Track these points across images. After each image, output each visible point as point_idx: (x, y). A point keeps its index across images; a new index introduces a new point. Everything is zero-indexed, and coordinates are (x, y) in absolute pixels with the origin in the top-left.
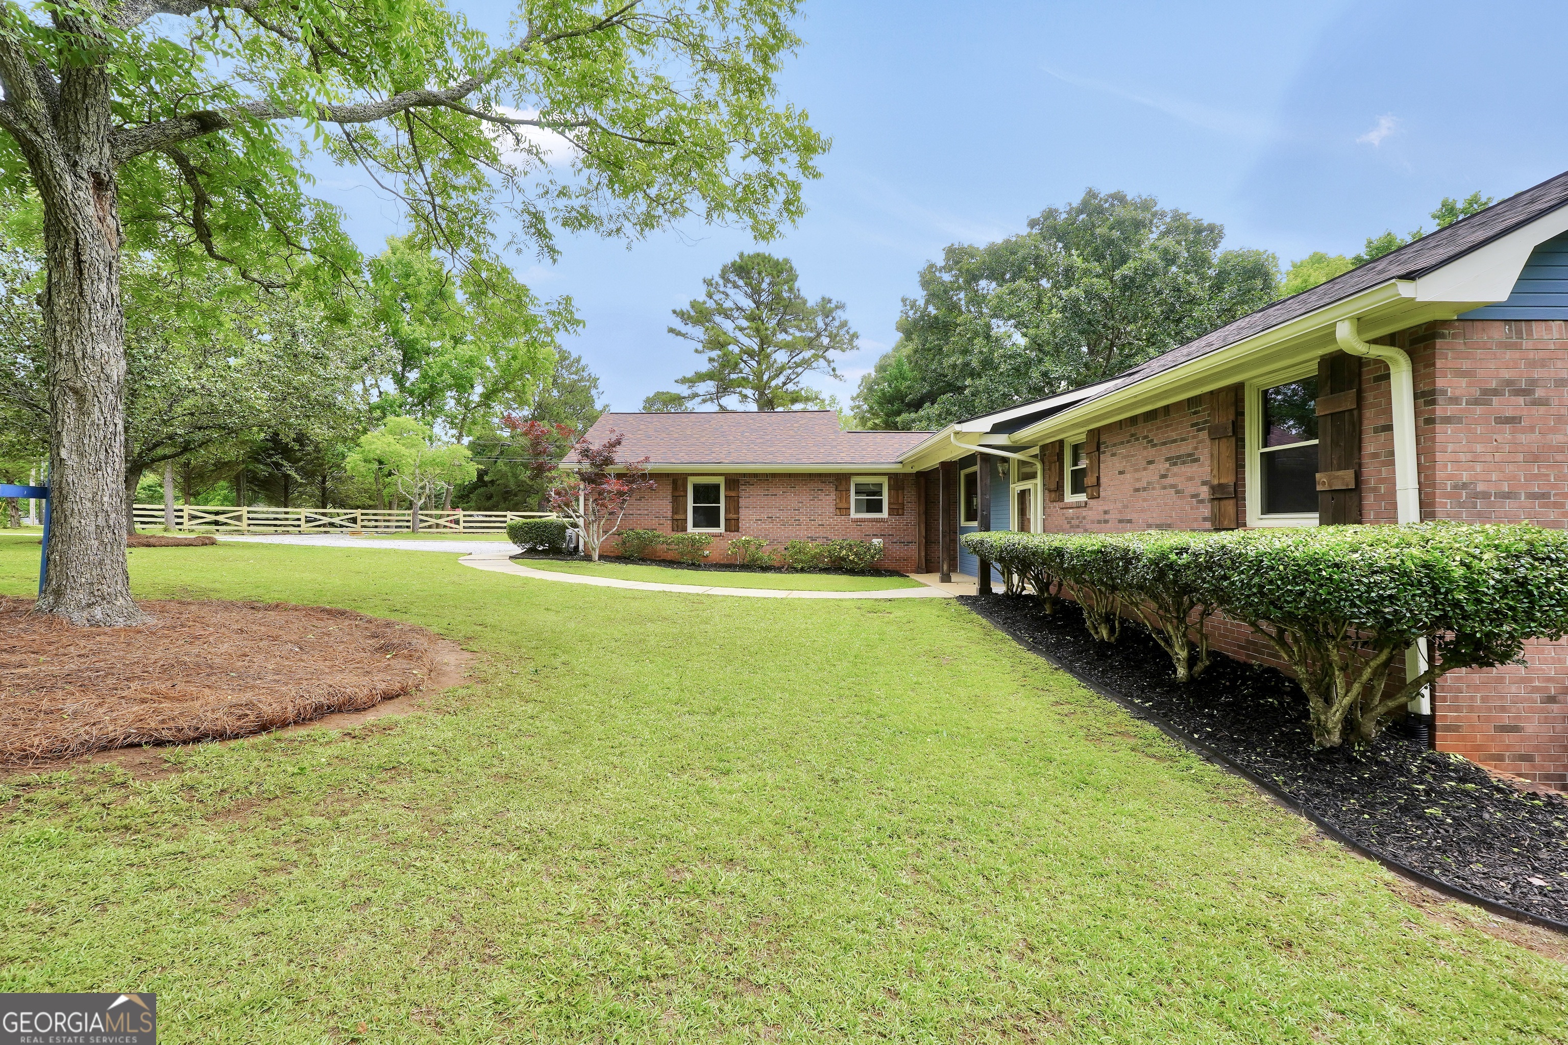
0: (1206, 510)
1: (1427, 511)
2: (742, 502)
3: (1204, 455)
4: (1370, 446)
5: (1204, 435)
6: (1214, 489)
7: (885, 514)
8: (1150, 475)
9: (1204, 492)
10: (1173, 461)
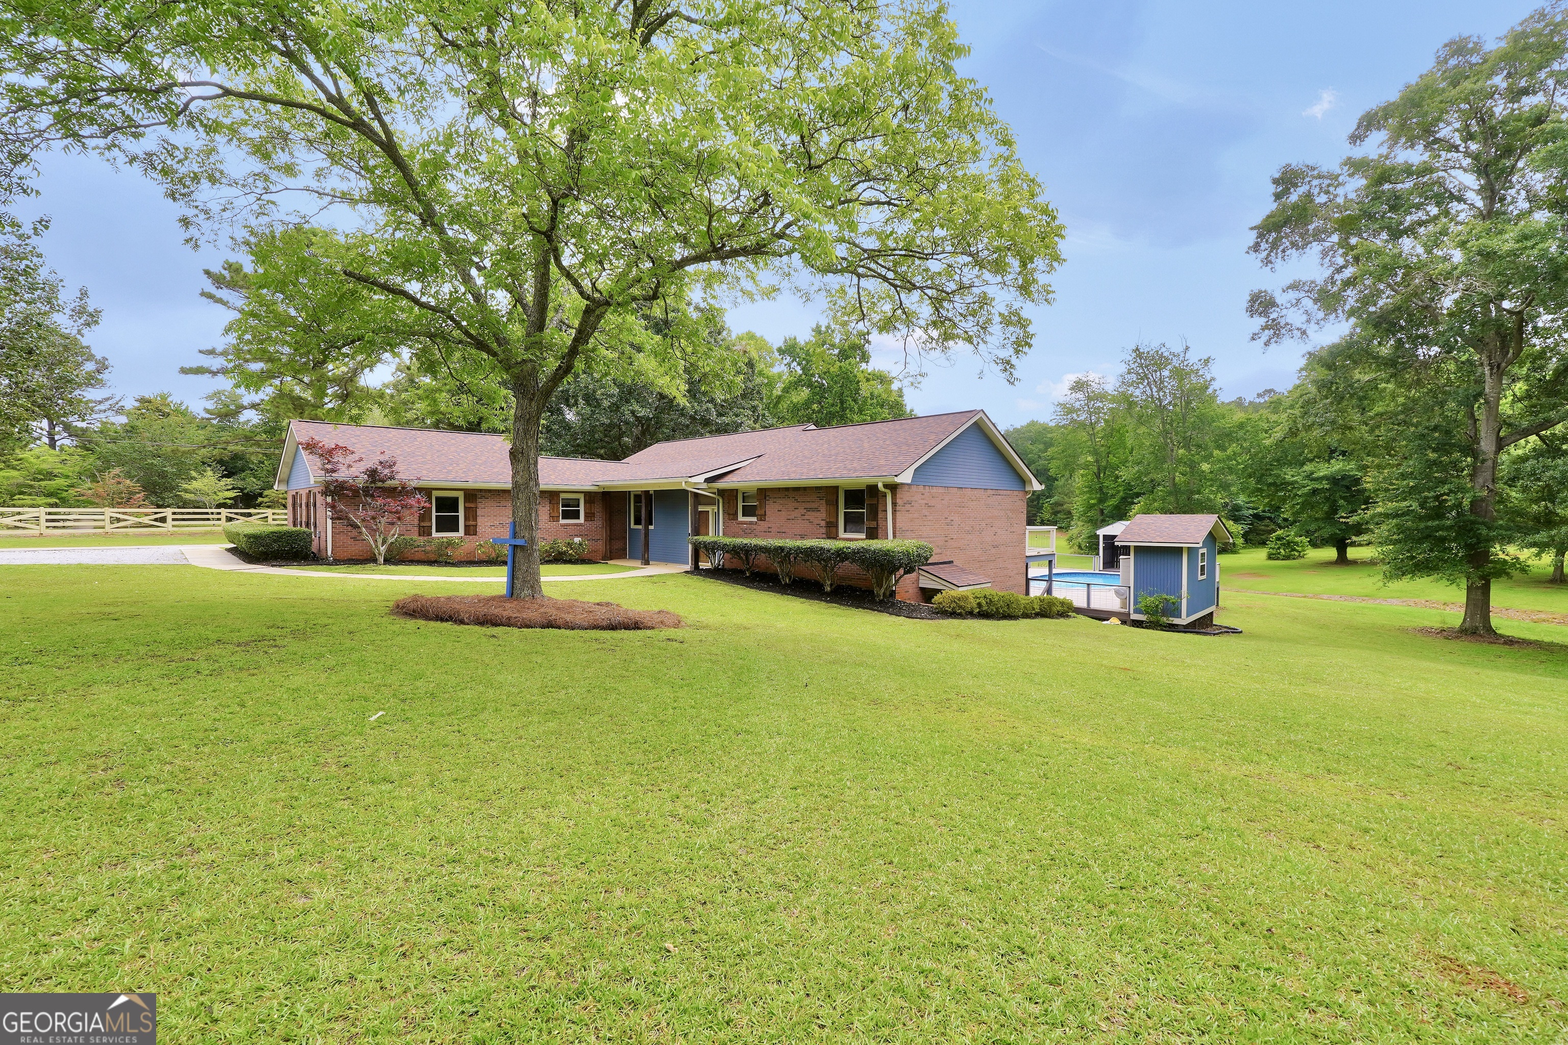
0: (824, 530)
1: (894, 536)
2: (479, 512)
3: (823, 509)
4: (880, 515)
5: (823, 502)
6: (827, 523)
7: (582, 520)
8: (796, 513)
9: (823, 523)
10: (808, 510)
